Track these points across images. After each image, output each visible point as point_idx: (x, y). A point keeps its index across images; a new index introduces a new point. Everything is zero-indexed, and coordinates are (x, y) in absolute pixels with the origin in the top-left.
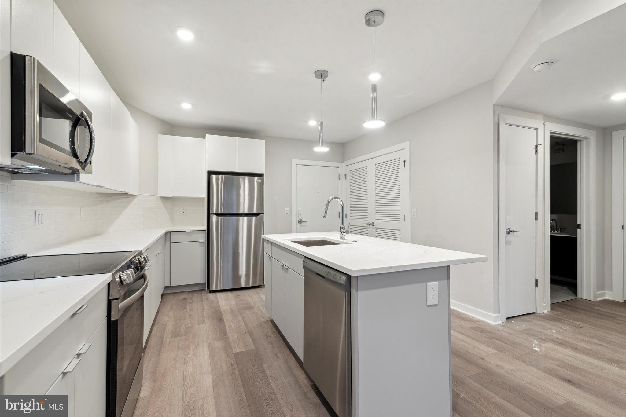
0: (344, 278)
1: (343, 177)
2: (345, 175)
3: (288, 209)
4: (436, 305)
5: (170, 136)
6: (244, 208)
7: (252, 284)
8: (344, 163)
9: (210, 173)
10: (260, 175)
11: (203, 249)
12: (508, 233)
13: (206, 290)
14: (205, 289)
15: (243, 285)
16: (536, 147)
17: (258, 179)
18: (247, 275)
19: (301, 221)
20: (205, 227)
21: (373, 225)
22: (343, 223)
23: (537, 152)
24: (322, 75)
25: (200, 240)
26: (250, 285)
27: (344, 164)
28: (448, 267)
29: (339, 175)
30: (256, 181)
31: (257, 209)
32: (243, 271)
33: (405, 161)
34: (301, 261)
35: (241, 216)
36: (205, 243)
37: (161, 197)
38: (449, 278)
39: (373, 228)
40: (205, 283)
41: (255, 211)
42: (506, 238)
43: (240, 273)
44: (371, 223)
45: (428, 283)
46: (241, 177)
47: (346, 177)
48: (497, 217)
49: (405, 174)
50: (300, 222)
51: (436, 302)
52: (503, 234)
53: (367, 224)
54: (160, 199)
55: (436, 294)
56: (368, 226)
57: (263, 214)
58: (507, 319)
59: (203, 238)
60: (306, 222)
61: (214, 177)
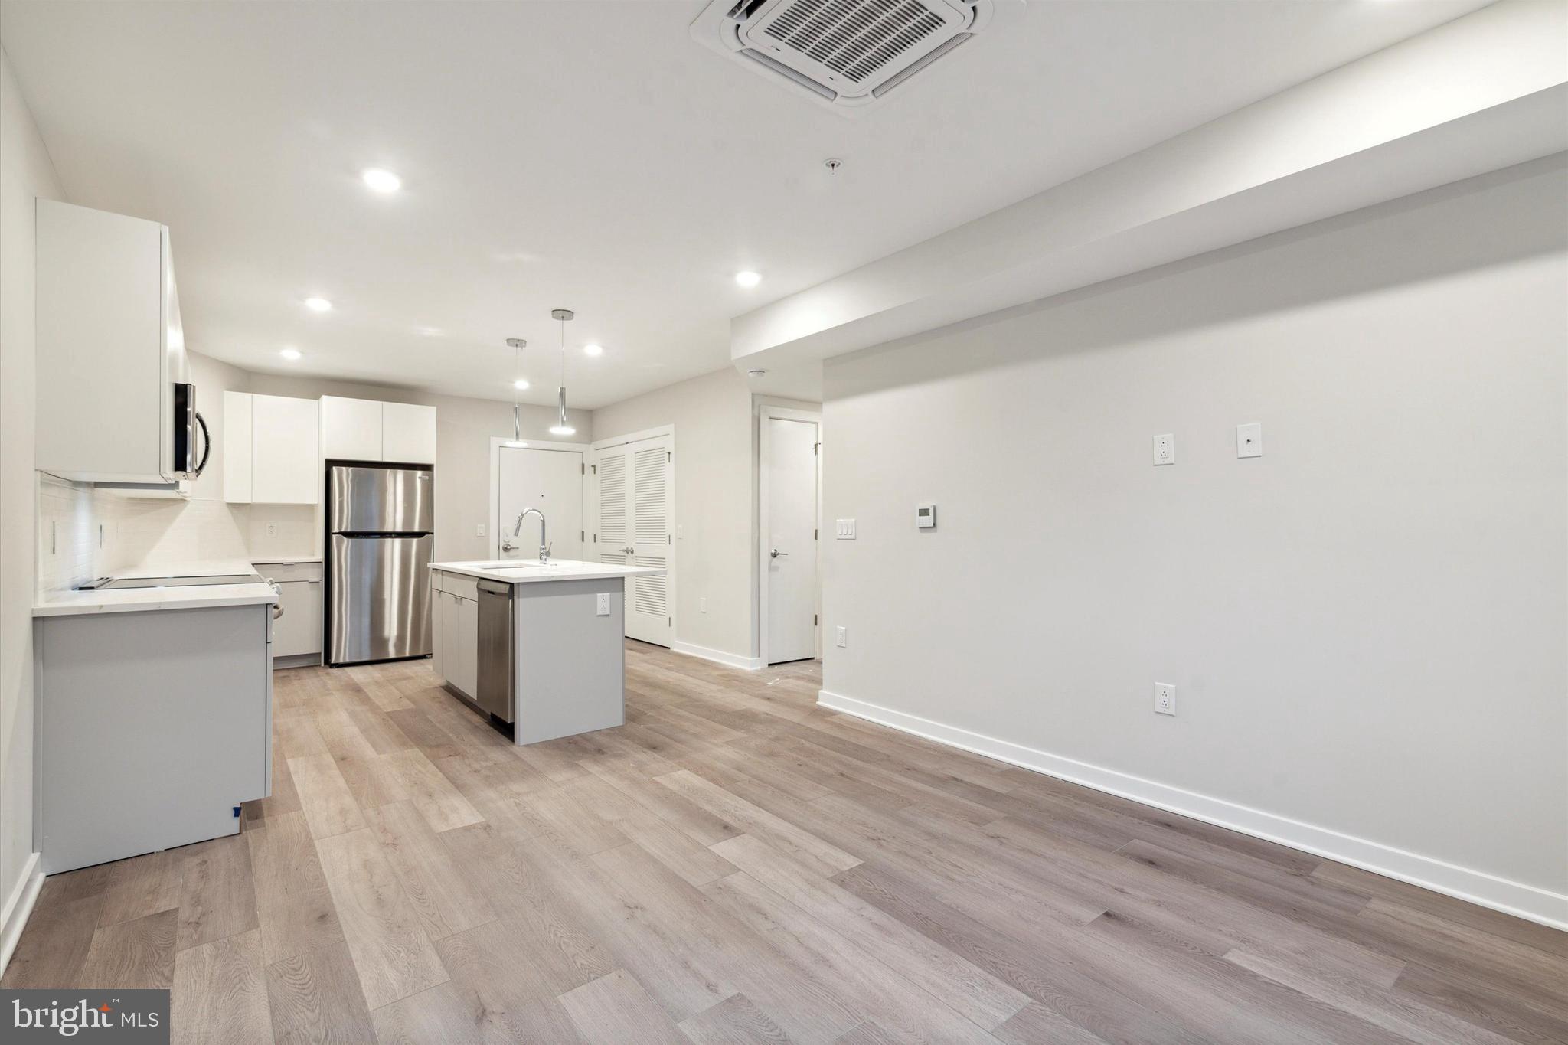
0: (507, 587)
1: (589, 470)
2: (594, 466)
3: (483, 526)
4: (608, 615)
5: (248, 396)
6: (395, 520)
7: (410, 652)
8: (591, 445)
9: (330, 464)
10: (427, 468)
11: (317, 596)
12: (774, 555)
13: (323, 665)
14: (320, 665)
15: (392, 654)
16: (816, 446)
17: (423, 475)
18: (401, 637)
19: (509, 547)
20: (320, 556)
21: (632, 552)
22: (543, 544)
23: (816, 453)
24: (517, 343)
25: (311, 580)
26: (405, 653)
27: (592, 447)
28: (623, 578)
29: (583, 465)
30: (420, 478)
31: (421, 524)
32: (391, 630)
33: (669, 453)
34: (474, 584)
35: (390, 537)
36: (320, 584)
37: (229, 504)
38: (623, 590)
39: (632, 558)
40: (320, 653)
41: (416, 529)
42: (770, 563)
43: (386, 633)
44: (630, 549)
45: (599, 594)
46: (389, 471)
47: (595, 470)
48: (756, 535)
49: (669, 469)
50: (506, 549)
51: (608, 613)
52: (765, 556)
53: (623, 551)
54: (226, 508)
55: (607, 605)
56: (625, 553)
57: (433, 533)
58: (770, 665)
59: (317, 575)
60: (518, 548)
61: (335, 469)
